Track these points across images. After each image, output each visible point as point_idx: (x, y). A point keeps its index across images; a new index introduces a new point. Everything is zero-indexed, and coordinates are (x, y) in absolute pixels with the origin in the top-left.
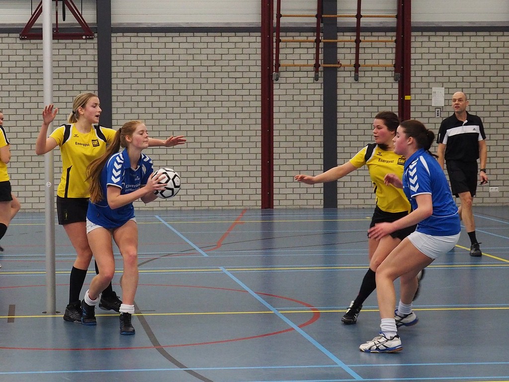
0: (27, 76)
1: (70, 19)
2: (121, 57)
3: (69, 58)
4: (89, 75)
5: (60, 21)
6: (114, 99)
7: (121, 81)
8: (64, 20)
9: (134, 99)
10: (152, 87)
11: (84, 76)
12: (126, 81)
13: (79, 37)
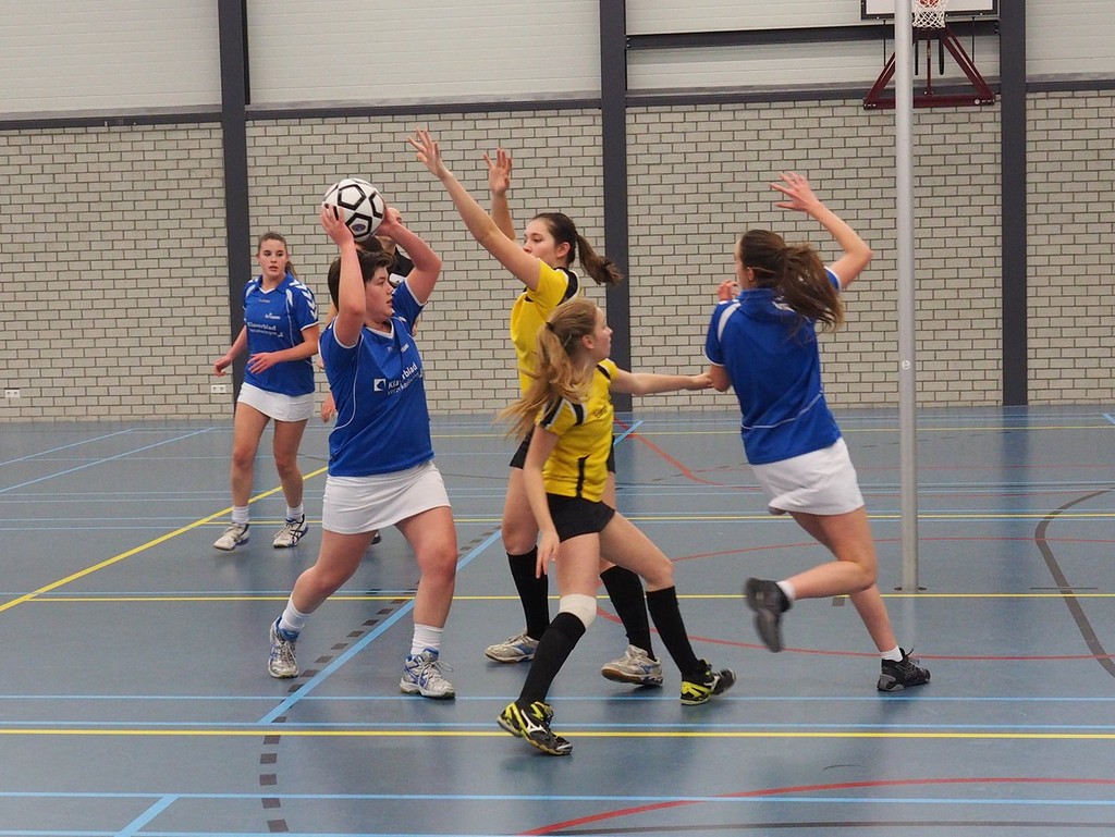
0: (877, 173)
1: (953, 70)
2: (1043, 136)
3: (949, 139)
4: (986, 169)
5: (935, 74)
6: (1030, 209)
7: (1042, 177)
8: (942, 72)
9: (1067, 208)
10: (1099, 186)
11: (977, 170)
12: (1052, 177)
13: (968, 101)
